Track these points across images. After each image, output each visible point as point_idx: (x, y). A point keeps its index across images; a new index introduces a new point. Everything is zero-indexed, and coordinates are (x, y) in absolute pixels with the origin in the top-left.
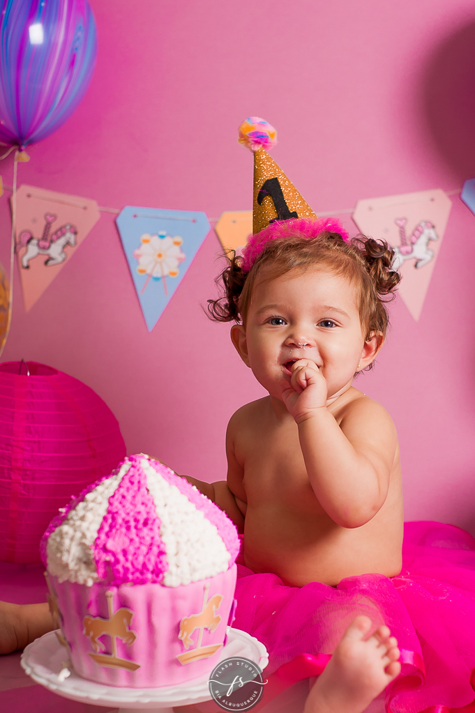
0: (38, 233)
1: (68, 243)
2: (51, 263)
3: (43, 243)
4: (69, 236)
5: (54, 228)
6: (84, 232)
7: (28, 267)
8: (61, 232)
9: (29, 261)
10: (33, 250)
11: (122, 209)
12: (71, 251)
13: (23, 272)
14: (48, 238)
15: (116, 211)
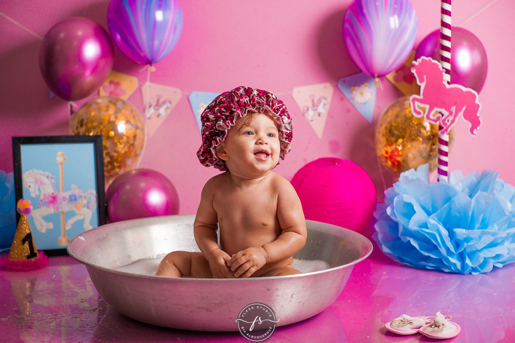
0: (154, 103)
1: (167, 108)
2: (160, 116)
3: (157, 108)
4: (168, 105)
5: (161, 101)
6: (175, 102)
7: (150, 118)
8: (164, 103)
9: (151, 115)
10: (152, 111)
11: (191, 92)
12: (169, 111)
13: (147, 121)
14: (158, 105)
15: (187, 93)
